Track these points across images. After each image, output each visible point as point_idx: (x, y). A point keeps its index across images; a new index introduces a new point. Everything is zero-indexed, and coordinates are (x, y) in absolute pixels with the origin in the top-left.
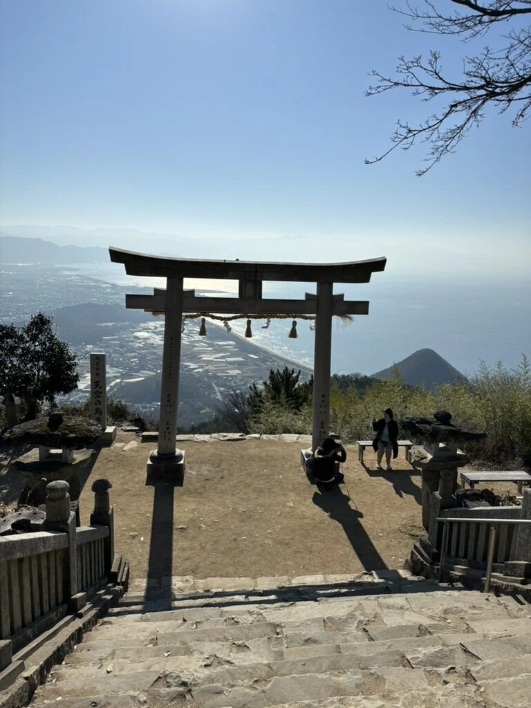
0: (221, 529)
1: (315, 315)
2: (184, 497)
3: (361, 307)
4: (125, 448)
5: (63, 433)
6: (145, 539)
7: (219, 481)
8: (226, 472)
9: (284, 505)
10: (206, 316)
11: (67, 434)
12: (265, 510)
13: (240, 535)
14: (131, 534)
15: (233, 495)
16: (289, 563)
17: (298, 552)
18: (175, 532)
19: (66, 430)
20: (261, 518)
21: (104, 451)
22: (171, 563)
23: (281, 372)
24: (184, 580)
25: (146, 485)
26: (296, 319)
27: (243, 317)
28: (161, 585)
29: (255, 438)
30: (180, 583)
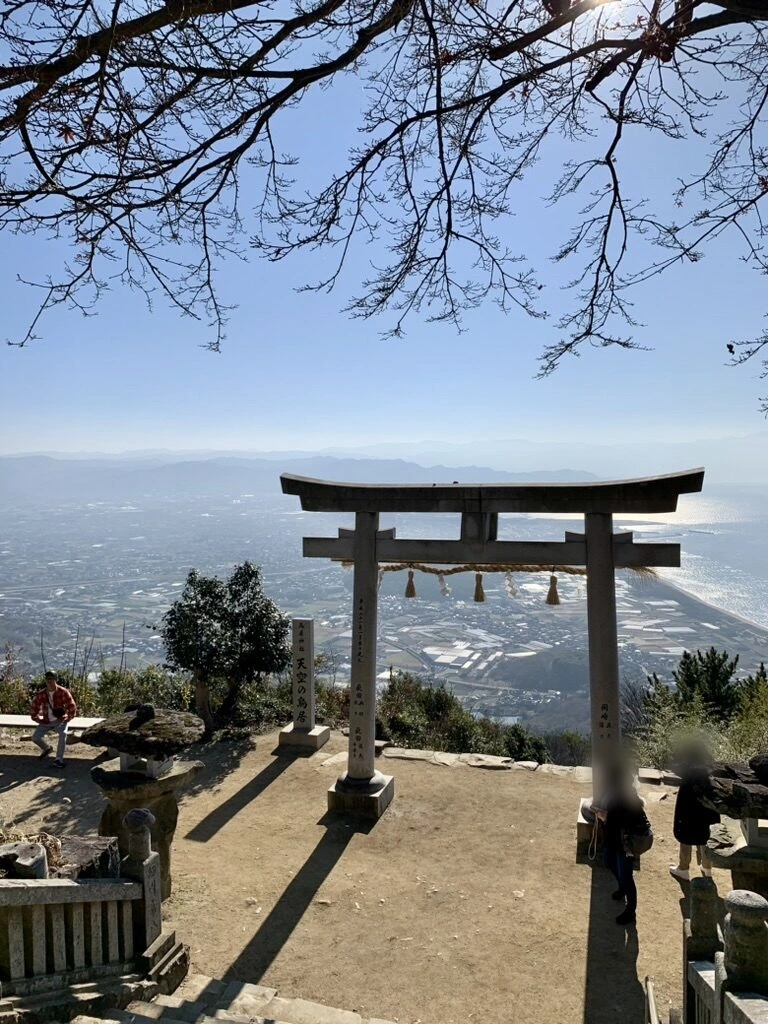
0: (383, 917)
1: (584, 567)
2: (360, 852)
3: (668, 554)
4: (326, 762)
5: (142, 735)
6: (263, 912)
7: (430, 833)
8: (449, 820)
9: (509, 893)
10: (414, 568)
11: (147, 736)
12: (472, 896)
13: (404, 932)
14: (248, 899)
15: (438, 861)
16: (454, 1002)
17: (482, 985)
18: (311, 908)
19: (150, 729)
20: (457, 910)
21: (300, 762)
22: (272, 959)
23: (704, 656)
24: (261, 993)
25: (319, 824)
26: (556, 574)
27: (468, 569)
28: (223, 993)
29: (528, 768)
30: (250, 996)
